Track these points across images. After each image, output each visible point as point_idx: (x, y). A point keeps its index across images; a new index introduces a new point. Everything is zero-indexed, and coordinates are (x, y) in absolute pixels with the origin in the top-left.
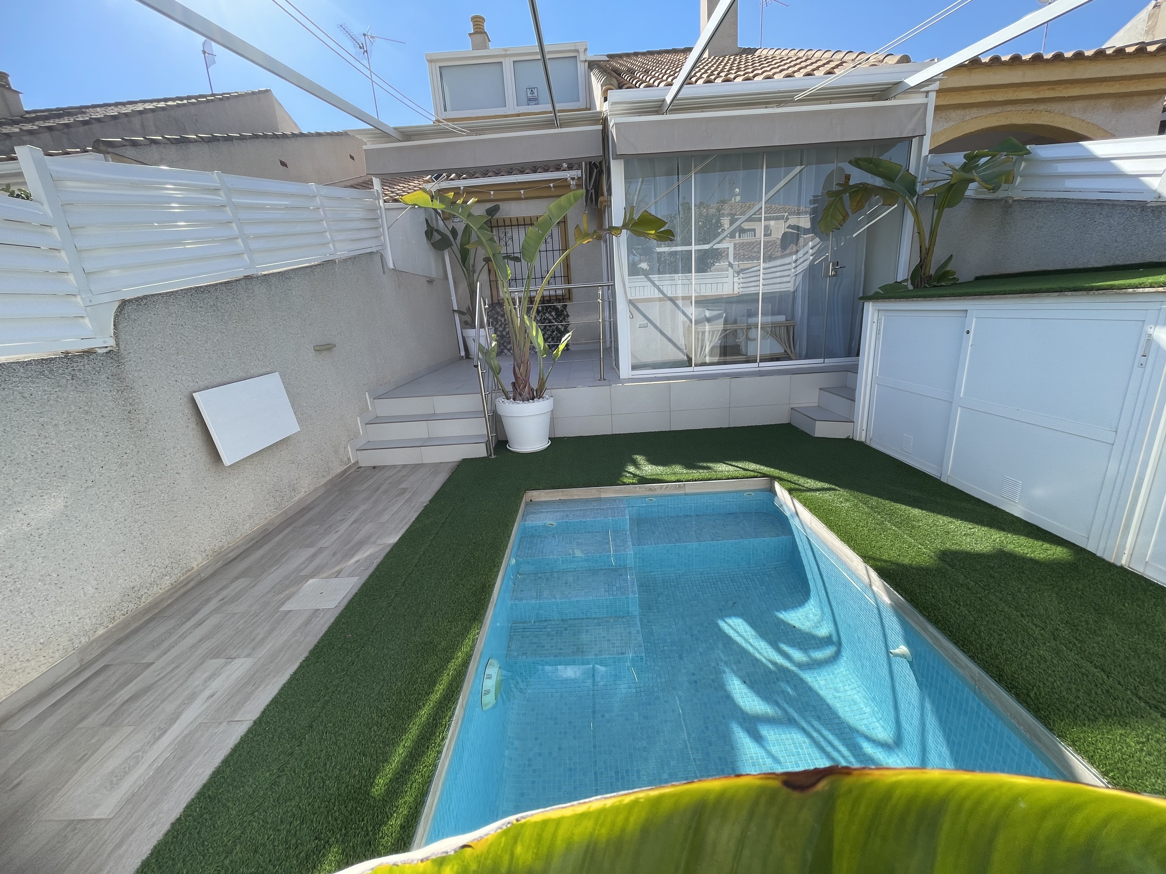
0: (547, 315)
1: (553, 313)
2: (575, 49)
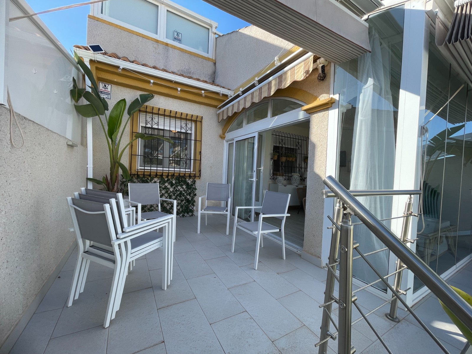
0: (179, 187)
1: (184, 187)
2: (210, 24)
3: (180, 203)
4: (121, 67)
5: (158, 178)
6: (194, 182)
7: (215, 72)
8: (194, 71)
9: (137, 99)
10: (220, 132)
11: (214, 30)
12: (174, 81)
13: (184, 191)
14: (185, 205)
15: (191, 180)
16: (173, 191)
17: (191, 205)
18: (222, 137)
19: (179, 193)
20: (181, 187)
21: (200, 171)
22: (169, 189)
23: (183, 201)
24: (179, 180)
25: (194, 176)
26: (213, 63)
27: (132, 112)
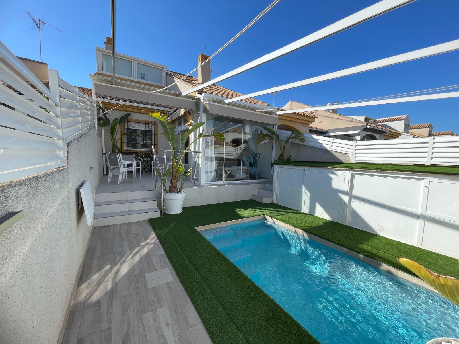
4: (115, 104)
5: (135, 154)
11: (165, 71)
27: (121, 123)
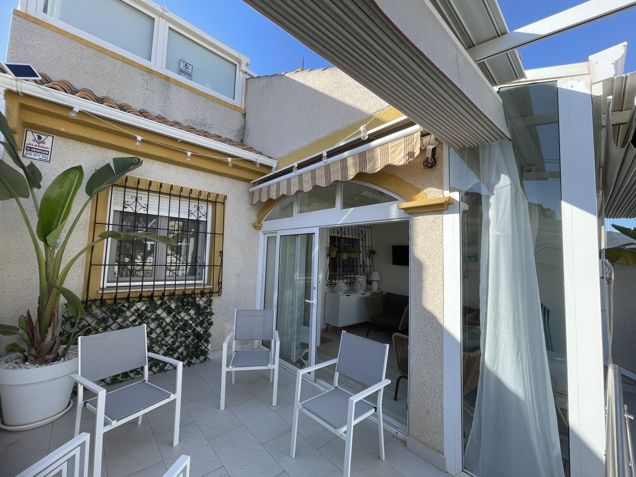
0: (183, 314)
1: (192, 312)
2: (238, 58)
3: (185, 342)
4: (76, 109)
5: (143, 301)
6: (209, 302)
7: (244, 128)
8: (212, 123)
9: (108, 165)
10: (254, 218)
11: (244, 68)
12: (180, 139)
13: (192, 319)
14: (193, 343)
15: (204, 299)
16: (171, 322)
17: (203, 342)
18: (257, 226)
19: (181, 324)
20: (185, 313)
21: (220, 284)
22: (163, 319)
23: (190, 336)
24: (182, 302)
25: (209, 293)
26: (241, 114)
